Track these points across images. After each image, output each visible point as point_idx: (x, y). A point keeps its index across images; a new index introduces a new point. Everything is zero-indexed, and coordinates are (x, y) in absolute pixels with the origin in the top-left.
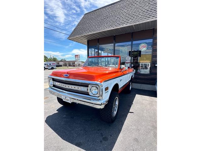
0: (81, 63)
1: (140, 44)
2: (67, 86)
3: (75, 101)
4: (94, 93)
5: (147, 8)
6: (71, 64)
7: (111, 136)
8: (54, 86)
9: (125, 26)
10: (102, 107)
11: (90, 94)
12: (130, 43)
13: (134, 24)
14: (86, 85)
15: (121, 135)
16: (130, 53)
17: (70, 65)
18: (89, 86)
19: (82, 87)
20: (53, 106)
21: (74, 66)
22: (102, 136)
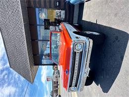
0: (55, 76)
1: (39, 19)
2: (76, 71)
3: (88, 64)
4: (80, 47)
5: (10, 12)
6: (56, 85)
7: (114, 34)
8: (76, 86)
9: (24, 31)
10: (91, 41)
11: (81, 50)
12: (38, 27)
13: (23, 23)
14: (75, 53)
15: (113, 27)
16: (47, 28)
17: (57, 87)
18: (75, 51)
19: (76, 58)
20: (94, 90)
21: (57, 82)
22: (114, 41)
